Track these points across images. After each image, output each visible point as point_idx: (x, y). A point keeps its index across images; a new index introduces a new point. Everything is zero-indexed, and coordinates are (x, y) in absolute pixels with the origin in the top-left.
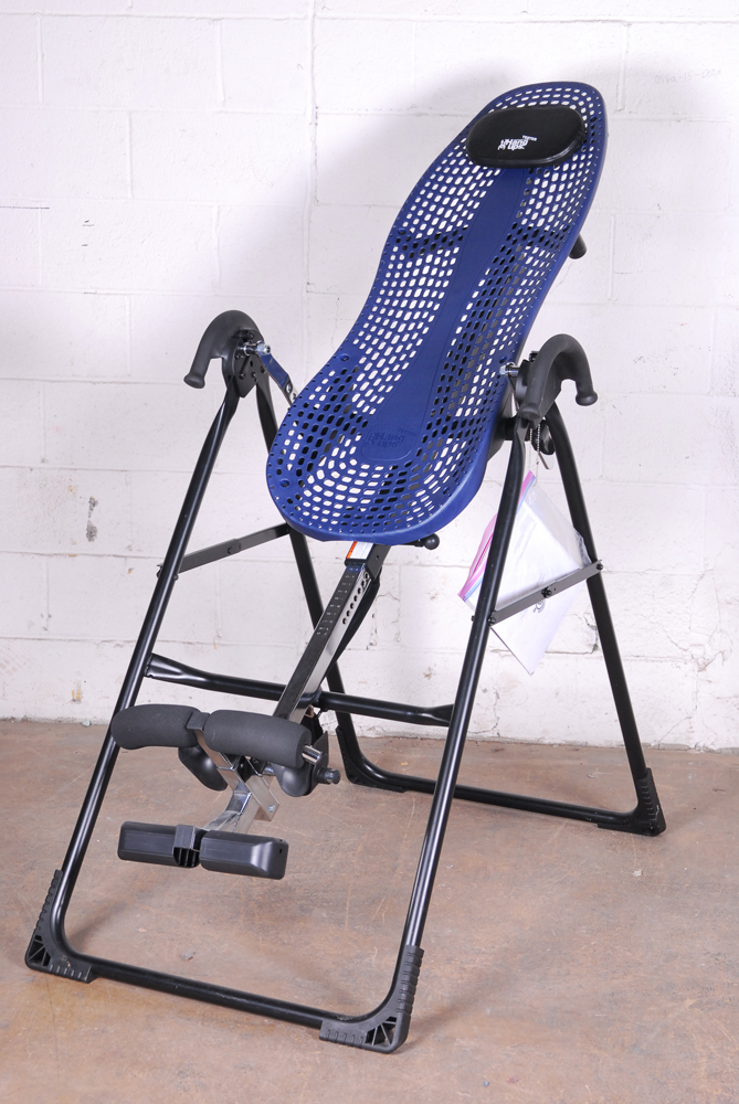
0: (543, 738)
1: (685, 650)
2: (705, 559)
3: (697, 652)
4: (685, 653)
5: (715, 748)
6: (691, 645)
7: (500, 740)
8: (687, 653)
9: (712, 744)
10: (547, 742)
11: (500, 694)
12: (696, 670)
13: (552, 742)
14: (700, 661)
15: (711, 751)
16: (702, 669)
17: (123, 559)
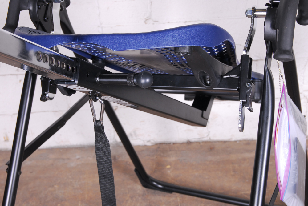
7: (211, 141)
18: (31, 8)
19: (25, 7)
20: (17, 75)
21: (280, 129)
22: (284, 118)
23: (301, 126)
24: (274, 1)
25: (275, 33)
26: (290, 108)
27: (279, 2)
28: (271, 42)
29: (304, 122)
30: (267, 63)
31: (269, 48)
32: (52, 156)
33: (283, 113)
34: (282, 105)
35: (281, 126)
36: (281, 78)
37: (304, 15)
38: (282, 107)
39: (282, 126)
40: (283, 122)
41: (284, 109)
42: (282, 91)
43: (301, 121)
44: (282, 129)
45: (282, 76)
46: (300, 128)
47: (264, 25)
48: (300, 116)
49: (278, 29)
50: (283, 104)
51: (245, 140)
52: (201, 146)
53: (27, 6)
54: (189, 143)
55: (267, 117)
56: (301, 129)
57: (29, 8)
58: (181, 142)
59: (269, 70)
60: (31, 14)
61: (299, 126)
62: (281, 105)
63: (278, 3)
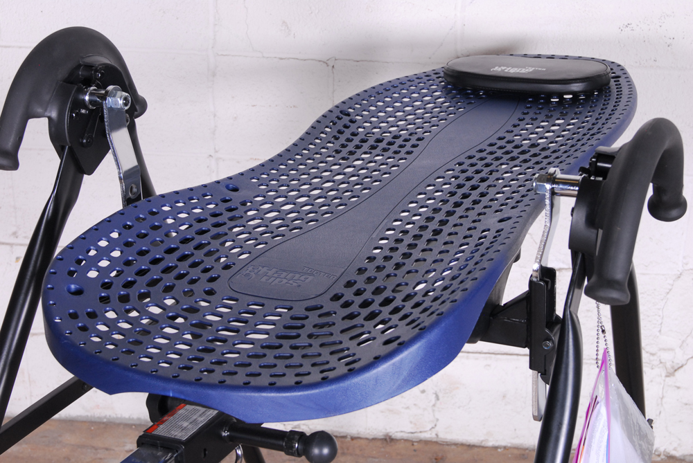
0: (487, 440)
1: (653, 354)
2: (684, 258)
3: (666, 356)
4: (652, 358)
5: (677, 454)
6: (660, 349)
7: (438, 440)
8: (655, 357)
9: (675, 449)
10: (490, 444)
11: (440, 395)
12: (664, 375)
13: (497, 444)
14: (668, 365)
15: (671, 457)
16: (669, 375)
17: (8, 247)
18: (54, 114)
19: (40, 110)
20: (11, 245)
21: (588, 453)
22: (601, 426)
23: (640, 445)
24: (598, 164)
25: (594, 236)
26: (615, 406)
27: (609, 166)
28: (583, 255)
29: (646, 436)
30: (569, 301)
31: (577, 268)
32: (69, 438)
33: (597, 416)
34: (596, 397)
35: (590, 446)
36: (601, 335)
37: (665, 198)
38: (598, 403)
39: (594, 446)
40: (597, 435)
41: (600, 406)
42: (600, 365)
43: (640, 434)
44: (593, 453)
45: (603, 331)
46: (636, 451)
47: (572, 215)
48: (638, 423)
49: (602, 229)
50: (602, 393)
51: (517, 448)
52: (415, 451)
53: (46, 110)
54: (388, 440)
55: (561, 424)
56: (639, 451)
57: (49, 115)
58: (371, 437)
59: (574, 316)
60: (53, 129)
61: (634, 446)
62: (594, 397)
63: (608, 168)
